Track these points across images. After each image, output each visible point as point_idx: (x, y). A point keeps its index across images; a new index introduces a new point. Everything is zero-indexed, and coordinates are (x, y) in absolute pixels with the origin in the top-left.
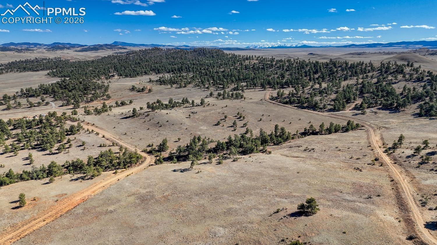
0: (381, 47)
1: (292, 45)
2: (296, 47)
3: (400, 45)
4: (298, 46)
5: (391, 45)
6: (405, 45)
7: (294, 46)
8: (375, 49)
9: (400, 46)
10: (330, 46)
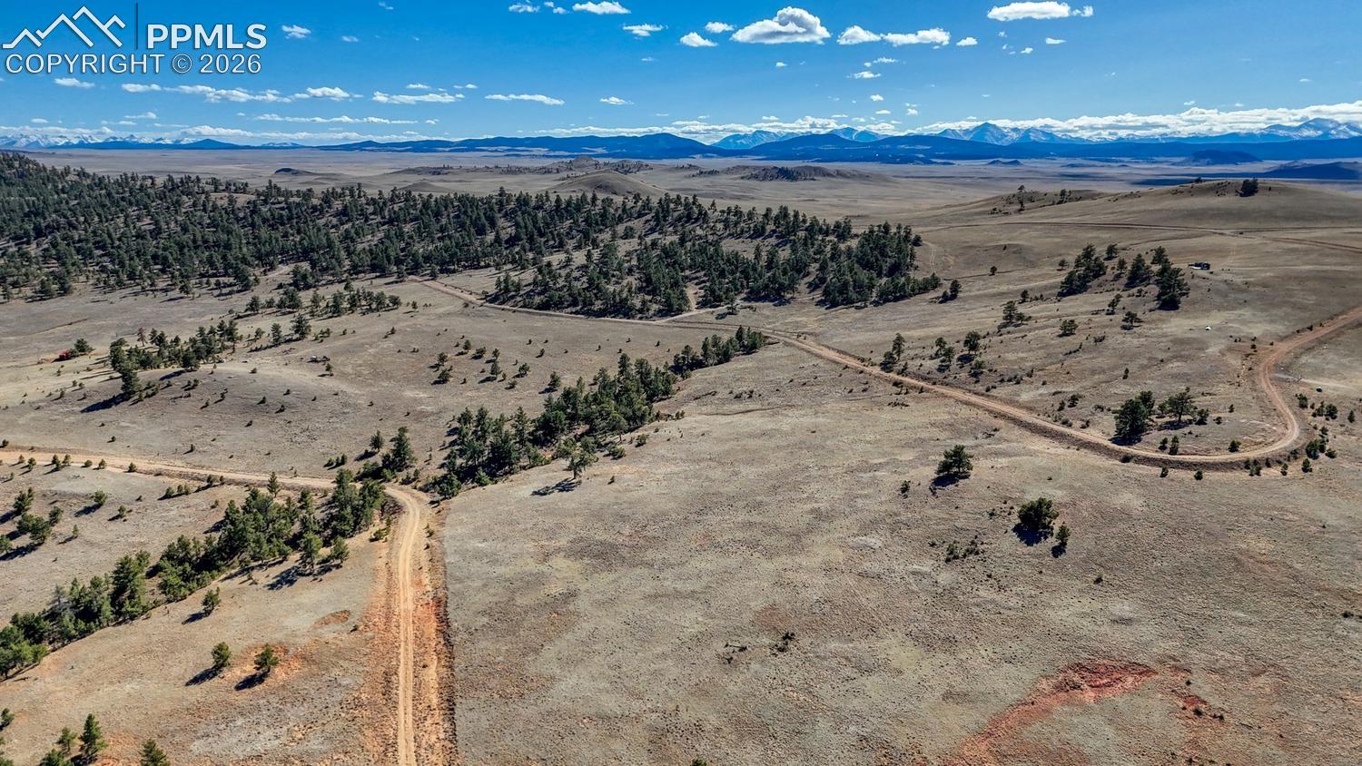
0: (449, 151)
1: (161, 139)
2: (177, 146)
3: (494, 148)
4: (182, 143)
5: (470, 145)
6: (506, 148)
7: (169, 142)
8: (440, 157)
9: (496, 151)
10: (295, 147)
